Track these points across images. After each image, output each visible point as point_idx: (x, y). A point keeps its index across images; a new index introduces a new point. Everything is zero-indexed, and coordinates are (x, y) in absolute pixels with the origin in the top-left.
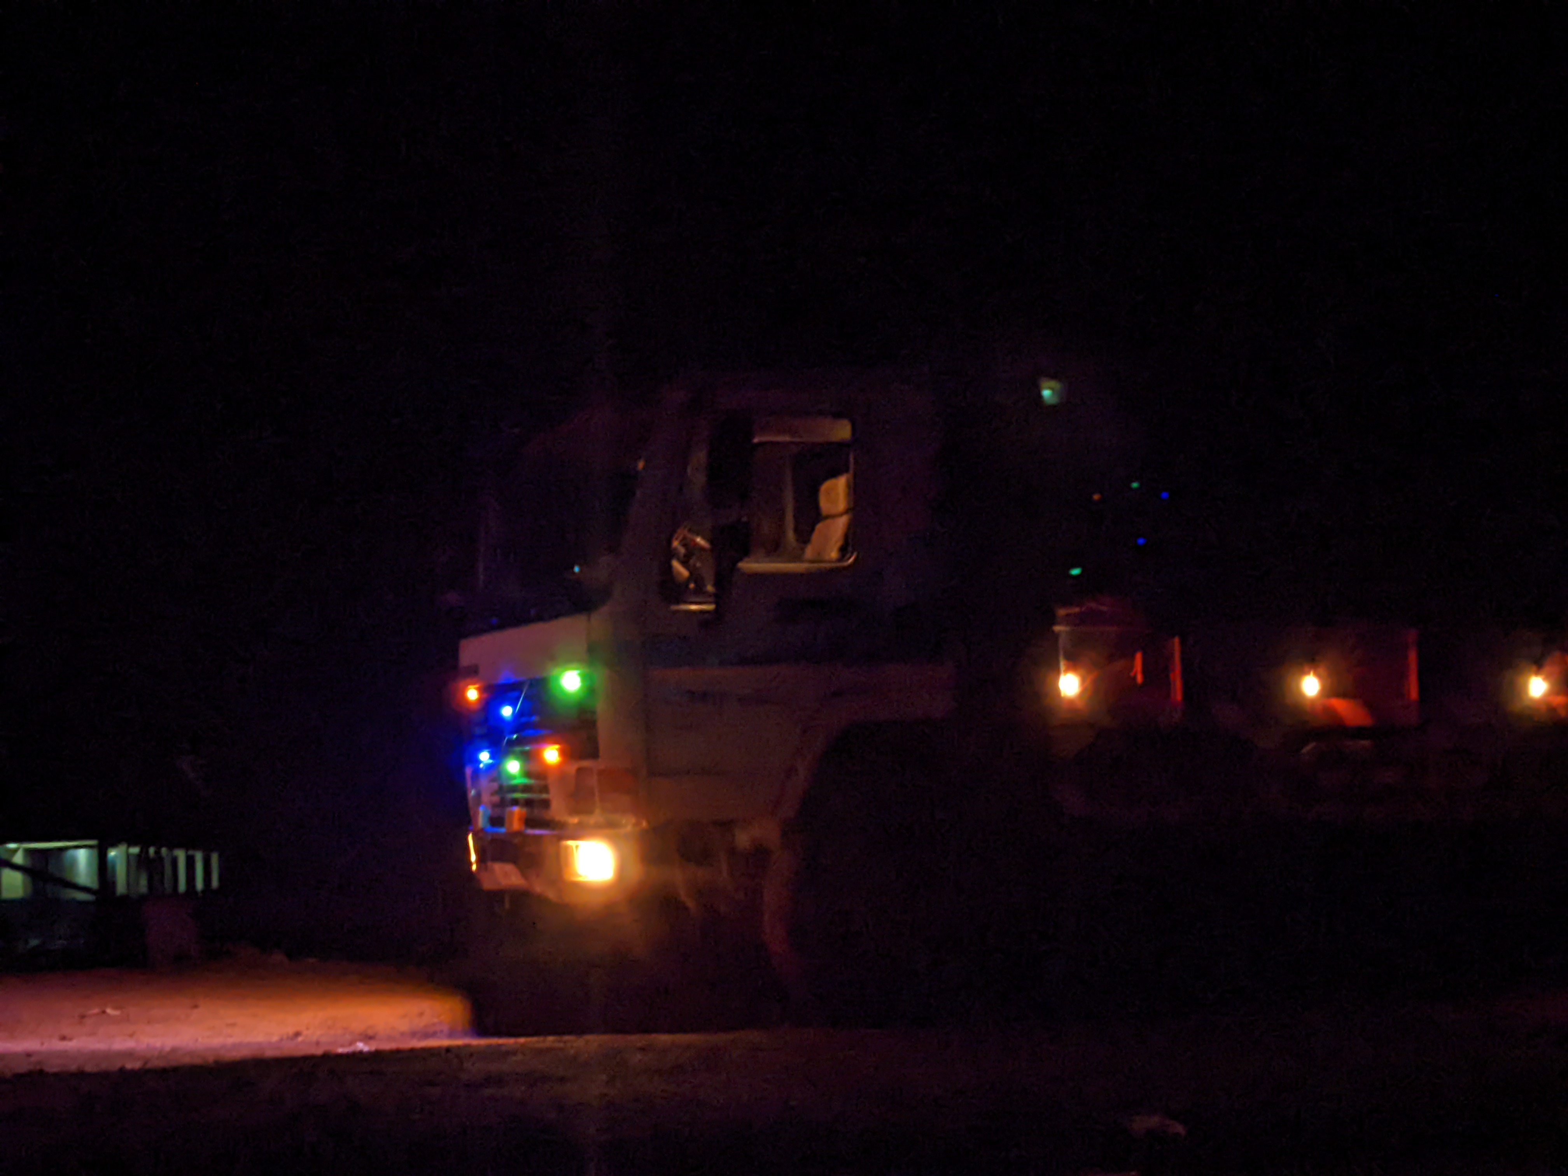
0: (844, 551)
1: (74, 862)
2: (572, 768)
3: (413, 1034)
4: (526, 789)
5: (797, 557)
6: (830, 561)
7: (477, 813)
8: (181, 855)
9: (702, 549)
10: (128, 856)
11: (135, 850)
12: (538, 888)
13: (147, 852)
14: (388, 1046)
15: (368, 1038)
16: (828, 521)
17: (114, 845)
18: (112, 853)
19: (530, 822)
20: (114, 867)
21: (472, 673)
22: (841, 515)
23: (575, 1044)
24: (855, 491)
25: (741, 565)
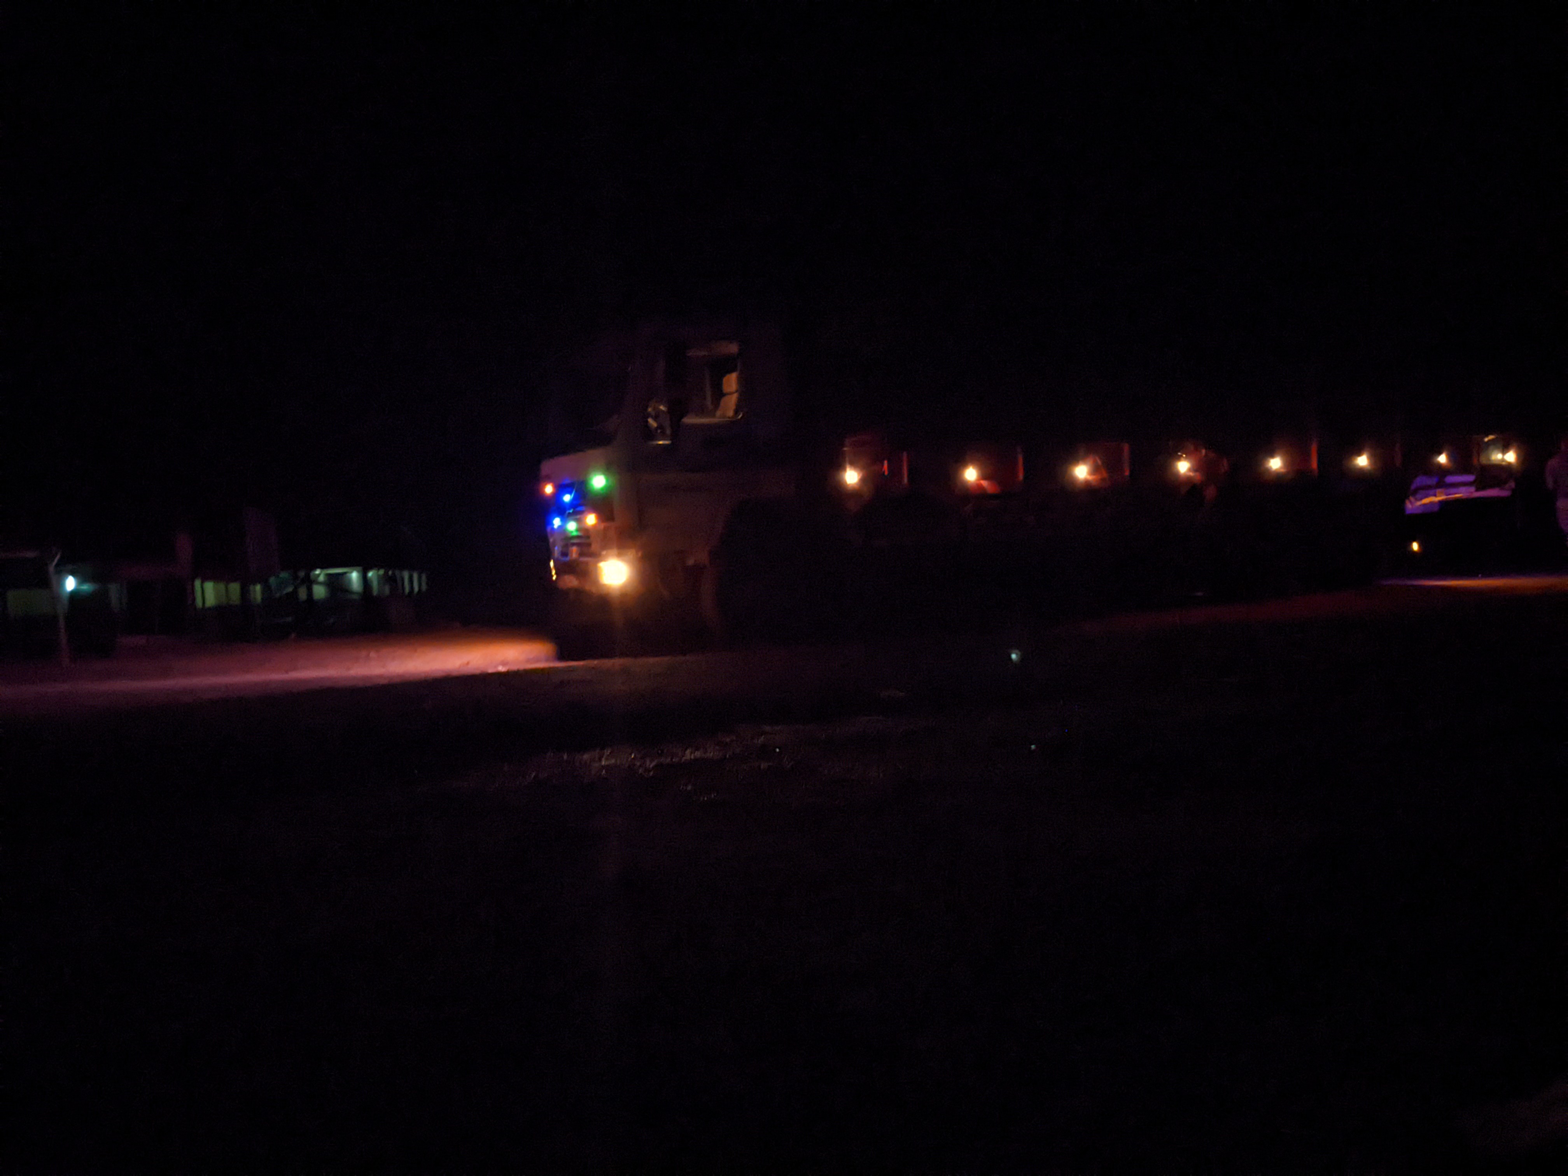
0: (736, 412)
1: (350, 580)
2: (602, 526)
3: (528, 661)
4: (578, 537)
5: (714, 416)
6: (729, 418)
7: (554, 550)
8: (406, 575)
9: (663, 411)
10: (379, 576)
11: (382, 572)
12: (587, 587)
13: (388, 573)
14: (514, 667)
15: (504, 664)
16: (729, 396)
17: (371, 568)
18: (370, 574)
19: (581, 554)
20: (372, 582)
21: (548, 479)
22: (734, 393)
23: (607, 663)
24: (742, 381)
25: (683, 420)
